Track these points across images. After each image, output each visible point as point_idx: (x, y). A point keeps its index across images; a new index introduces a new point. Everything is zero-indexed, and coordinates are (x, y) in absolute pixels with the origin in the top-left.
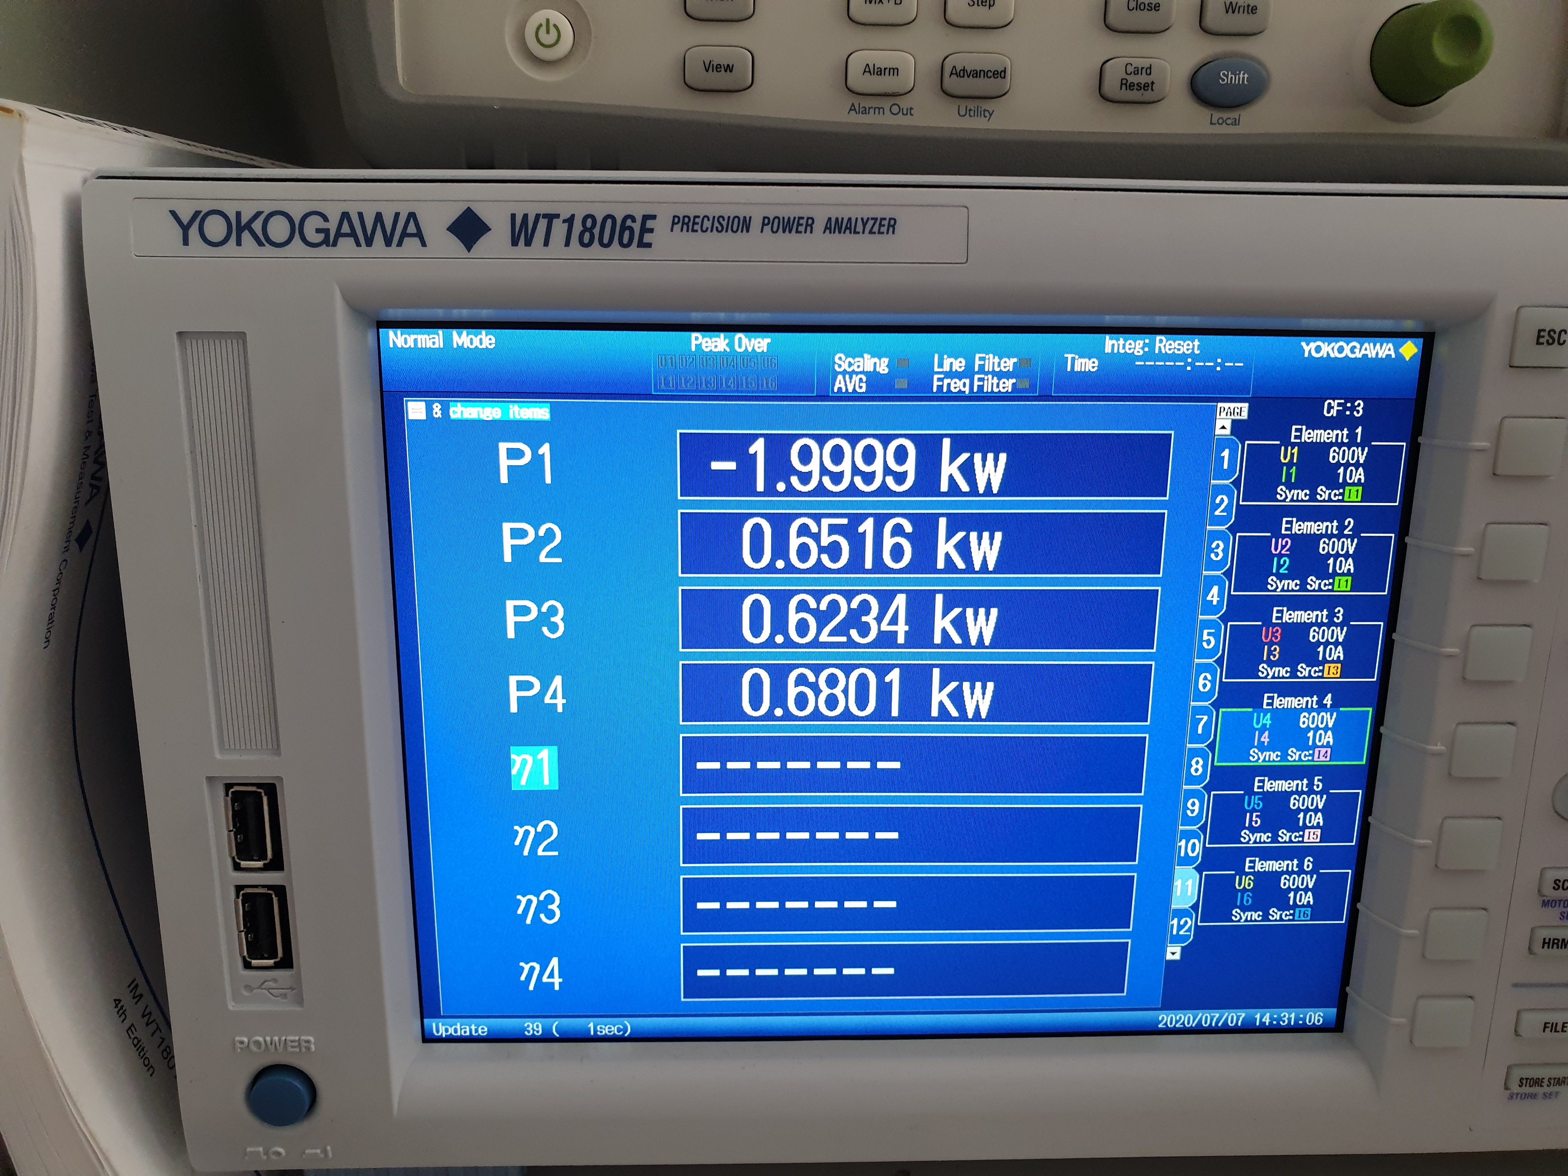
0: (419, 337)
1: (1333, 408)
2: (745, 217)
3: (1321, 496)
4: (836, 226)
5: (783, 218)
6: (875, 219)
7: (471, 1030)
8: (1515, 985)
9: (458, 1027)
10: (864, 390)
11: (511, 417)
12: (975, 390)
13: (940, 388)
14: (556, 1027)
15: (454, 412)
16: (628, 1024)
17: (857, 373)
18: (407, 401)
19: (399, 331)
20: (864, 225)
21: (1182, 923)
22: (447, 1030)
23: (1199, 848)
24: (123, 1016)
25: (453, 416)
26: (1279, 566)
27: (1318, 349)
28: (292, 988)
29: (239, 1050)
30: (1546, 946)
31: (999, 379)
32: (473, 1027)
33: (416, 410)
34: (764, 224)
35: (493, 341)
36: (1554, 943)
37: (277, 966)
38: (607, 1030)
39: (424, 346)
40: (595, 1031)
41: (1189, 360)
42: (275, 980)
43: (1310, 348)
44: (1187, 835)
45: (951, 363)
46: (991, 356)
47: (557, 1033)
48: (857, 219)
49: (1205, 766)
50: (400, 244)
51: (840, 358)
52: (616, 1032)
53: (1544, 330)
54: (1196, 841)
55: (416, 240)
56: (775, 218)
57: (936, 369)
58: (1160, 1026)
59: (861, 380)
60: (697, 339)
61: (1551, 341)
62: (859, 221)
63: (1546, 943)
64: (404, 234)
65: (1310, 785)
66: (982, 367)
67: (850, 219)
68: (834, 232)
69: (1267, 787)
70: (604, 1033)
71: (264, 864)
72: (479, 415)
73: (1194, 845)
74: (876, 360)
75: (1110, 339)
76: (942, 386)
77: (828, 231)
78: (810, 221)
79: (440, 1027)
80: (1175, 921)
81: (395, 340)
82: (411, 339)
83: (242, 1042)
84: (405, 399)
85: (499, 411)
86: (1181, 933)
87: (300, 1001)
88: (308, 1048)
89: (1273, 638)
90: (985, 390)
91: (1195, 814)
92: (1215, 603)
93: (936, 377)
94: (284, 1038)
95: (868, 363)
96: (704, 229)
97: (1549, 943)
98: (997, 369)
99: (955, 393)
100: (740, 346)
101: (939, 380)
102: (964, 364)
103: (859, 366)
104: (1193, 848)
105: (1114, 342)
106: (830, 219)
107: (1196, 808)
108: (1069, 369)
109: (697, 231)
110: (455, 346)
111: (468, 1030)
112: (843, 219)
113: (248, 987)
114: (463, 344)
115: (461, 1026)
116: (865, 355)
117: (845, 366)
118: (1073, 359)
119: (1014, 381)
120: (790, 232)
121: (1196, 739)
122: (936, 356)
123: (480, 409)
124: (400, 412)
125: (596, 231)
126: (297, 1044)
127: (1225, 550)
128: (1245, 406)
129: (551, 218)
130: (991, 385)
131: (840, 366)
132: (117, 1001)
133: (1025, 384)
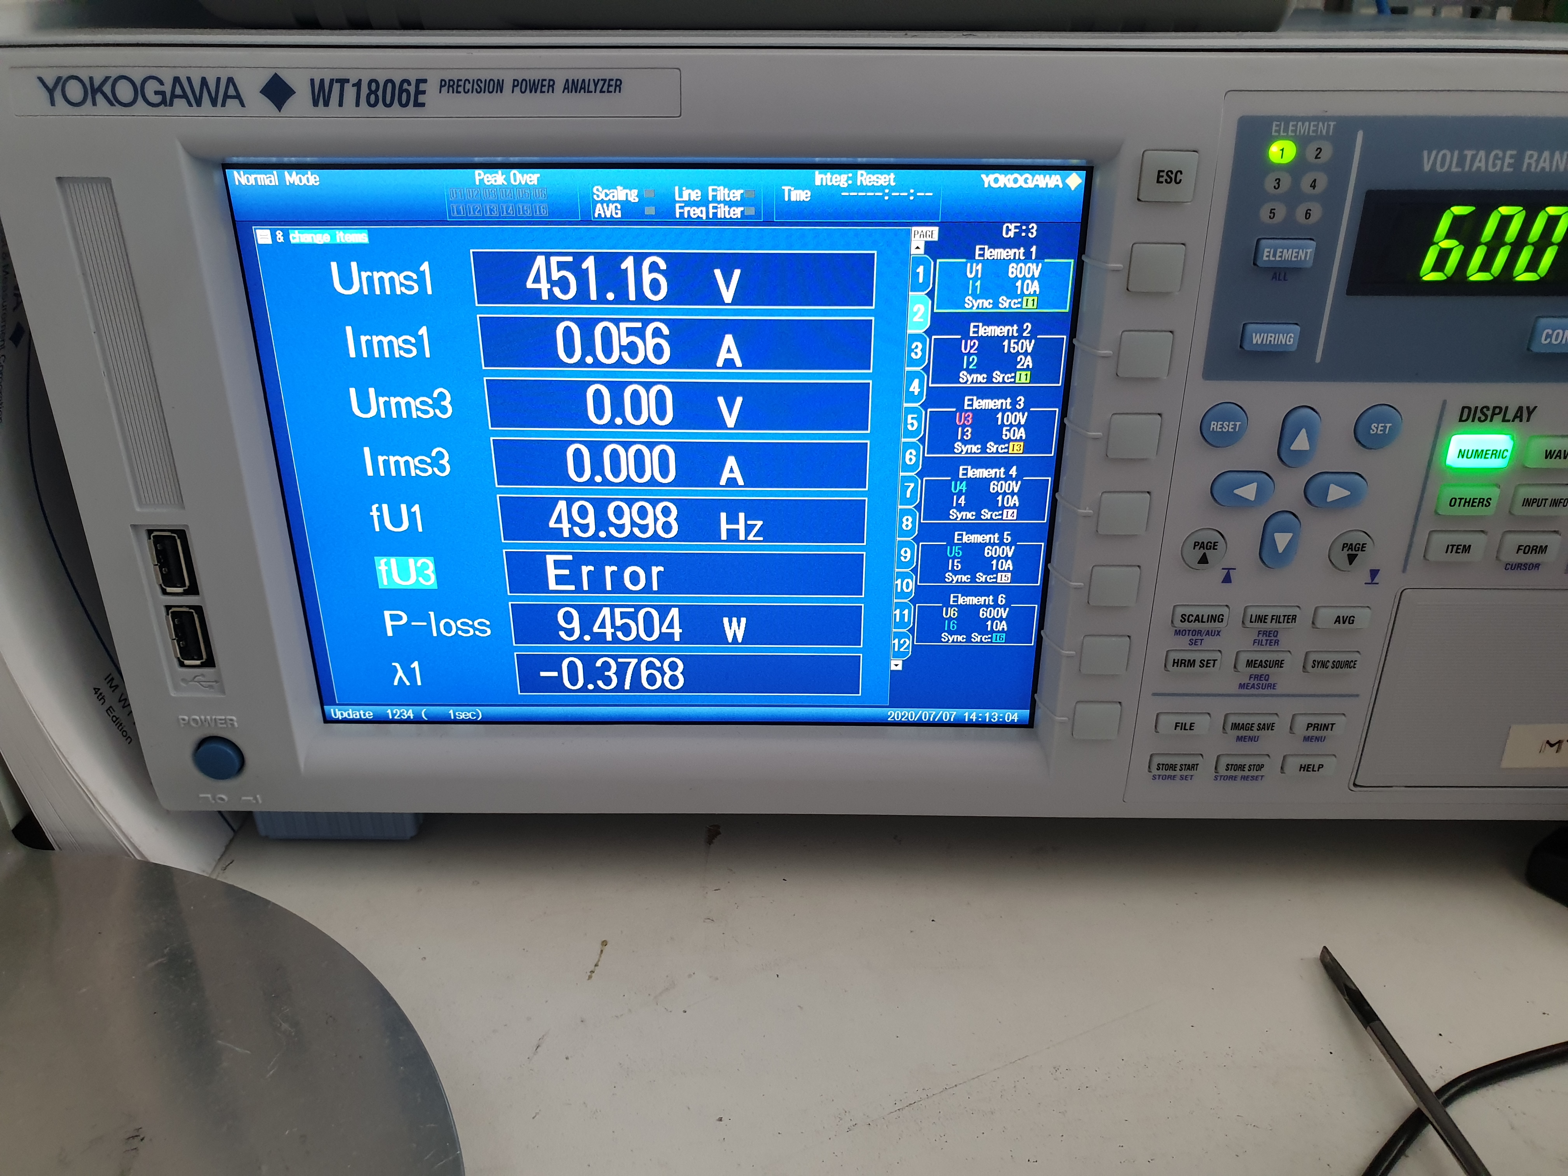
0: (258, 176)
1: (1010, 230)
2: (498, 80)
3: (1003, 304)
4: (574, 86)
5: (530, 80)
6: (605, 80)
7: (360, 715)
8: (1154, 694)
9: (350, 712)
10: (619, 216)
11: (338, 241)
12: (711, 216)
13: (682, 214)
14: (425, 713)
15: (294, 238)
16: (479, 712)
17: (614, 202)
18: (255, 229)
19: (242, 172)
20: (596, 85)
21: (902, 642)
22: (342, 715)
23: (912, 586)
24: (103, 700)
25: (293, 241)
26: (969, 363)
27: (996, 180)
28: (216, 682)
29: (182, 726)
30: (1176, 664)
31: (730, 207)
32: (362, 712)
33: (263, 236)
34: (514, 86)
35: (318, 179)
36: (1181, 663)
37: (202, 665)
38: (464, 715)
39: (263, 184)
40: (455, 716)
41: (887, 191)
42: (203, 675)
43: (989, 179)
44: (903, 576)
45: (689, 194)
46: (722, 188)
47: (426, 717)
48: (589, 80)
49: (913, 523)
50: (223, 105)
51: (598, 190)
52: (471, 717)
53: (1163, 171)
54: (910, 581)
55: (237, 101)
56: (523, 80)
57: (677, 199)
58: (889, 719)
59: (616, 207)
60: (479, 175)
61: (1169, 180)
62: (592, 82)
63: (1176, 663)
64: (226, 96)
65: (1001, 538)
66: (715, 197)
67: (584, 80)
68: (571, 92)
69: (965, 539)
70: (461, 718)
71: (184, 590)
72: (313, 240)
73: (908, 583)
74: (628, 191)
75: (819, 173)
76: (683, 213)
77: (566, 91)
78: (551, 83)
79: (337, 712)
80: (896, 641)
81: (240, 179)
82: (252, 178)
83: (184, 720)
84: (253, 227)
85: (329, 237)
86: (902, 650)
87: (223, 691)
88: (232, 725)
89: (966, 422)
90: (719, 217)
91: (908, 559)
92: (916, 393)
93: (677, 205)
94: (214, 717)
95: (621, 194)
96: (466, 91)
97: (1178, 663)
98: (727, 199)
99: (694, 219)
100: (515, 181)
101: (681, 208)
102: (699, 194)
103: (613, 196)
104: (909, 585)
105: (823, 176)
106: (567, 81)
107: (909, 555)
108: (786, 199)
109: (460, 92)
110: (288, 184)
111: (358, 714)
112: (578, 80)
113: (183, 680)
114: (294, 182)
115: (352, 711)
116: (618, 187)
117: (602, 196)
118: (790, 191)
119: (742, 209)
120: (536, 92)
121: (905, 501)
122: (677, 188)
123: (313, 235)
124: (251, 238)
125: (380, 93)
126: (223, 722)
127: (923, 350)
128: (936, 230)
129: (343, 82)
130: (723, 212)
131: (598, 196)
132: (96, 690)
133: (751, 211)
